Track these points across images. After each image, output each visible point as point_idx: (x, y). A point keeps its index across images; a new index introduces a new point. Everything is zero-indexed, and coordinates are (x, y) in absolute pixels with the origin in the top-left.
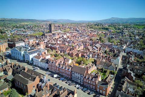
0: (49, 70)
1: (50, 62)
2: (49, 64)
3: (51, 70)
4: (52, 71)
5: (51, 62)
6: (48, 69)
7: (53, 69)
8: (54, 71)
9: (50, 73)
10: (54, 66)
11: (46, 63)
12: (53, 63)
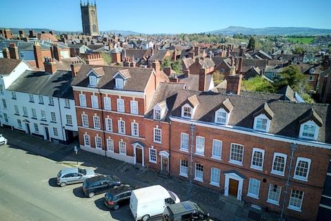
0: (86, 147)
1: (85, 83)
2: (83, 103)
3: (98, 150)
4: (110, 153)
5: (94, 81)
6: (73, 138)
7: (117, 139)
8: (122, 156)
9: (91, 173)
10: (121, 108)
11: (56, 94)
12: (111, 85)
